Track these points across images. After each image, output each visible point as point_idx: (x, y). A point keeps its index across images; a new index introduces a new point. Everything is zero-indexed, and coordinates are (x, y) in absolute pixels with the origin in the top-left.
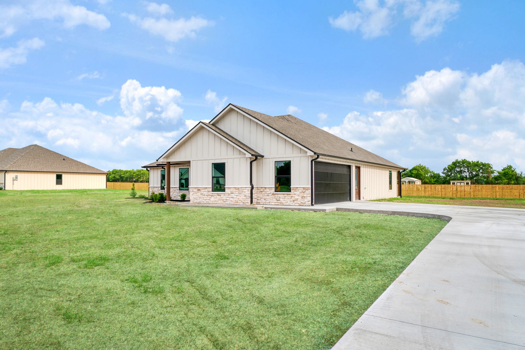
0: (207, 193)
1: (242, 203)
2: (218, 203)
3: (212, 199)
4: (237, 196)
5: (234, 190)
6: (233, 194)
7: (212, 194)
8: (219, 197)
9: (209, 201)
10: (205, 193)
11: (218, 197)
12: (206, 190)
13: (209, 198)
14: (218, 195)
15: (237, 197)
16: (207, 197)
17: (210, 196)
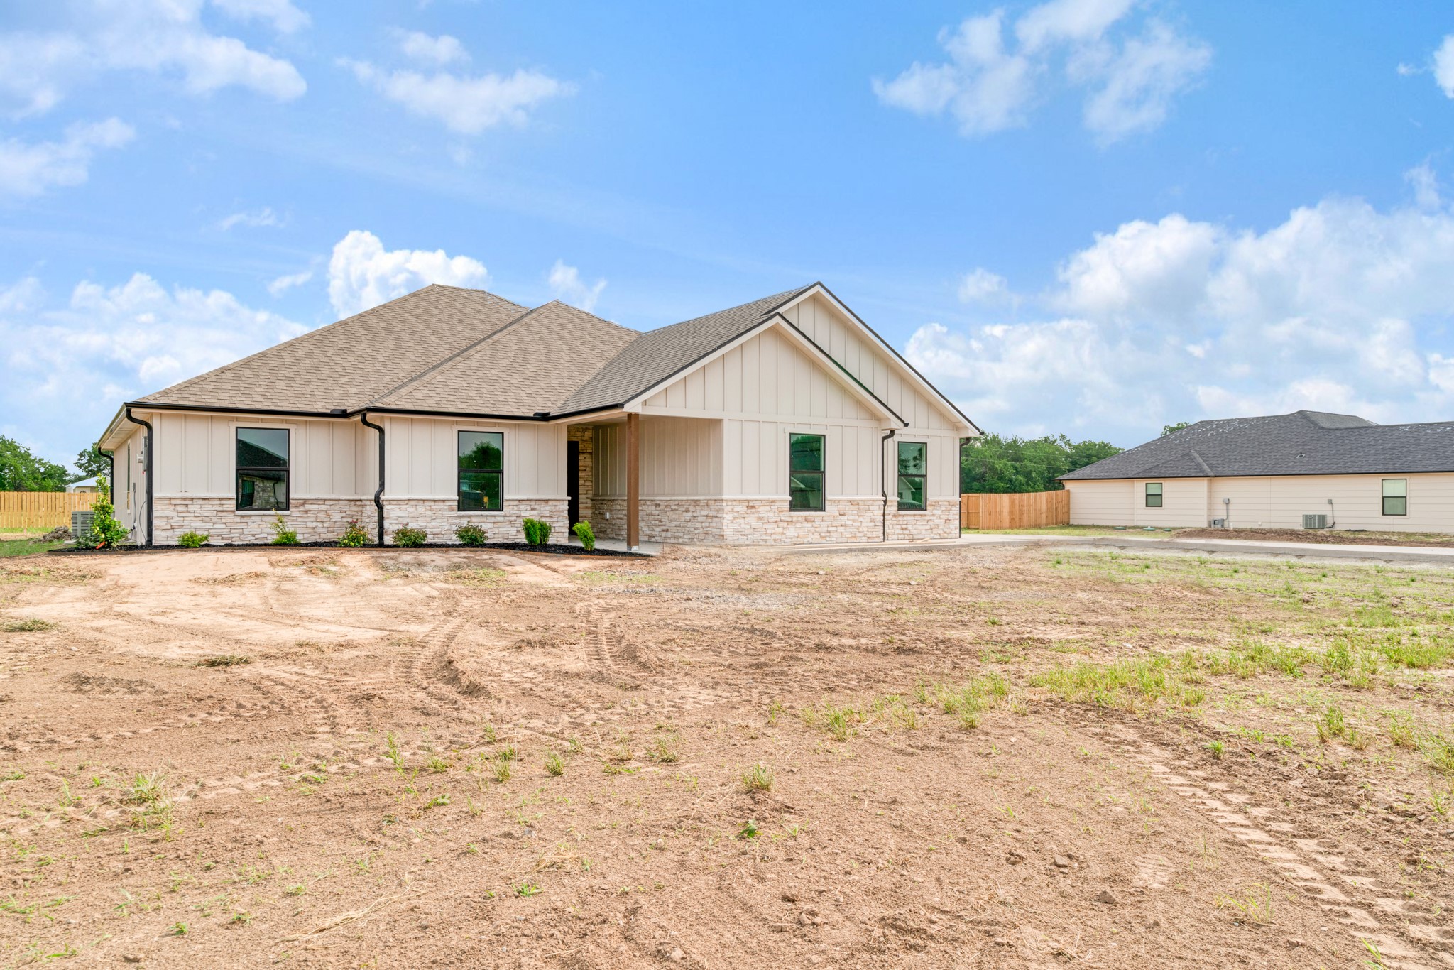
0: (776, 514)
1: (865, 539)
2: (806, 541)
3: (792, 532)
4: (854, 521)
5: (848, 507)
6: (845, 517)
7: (790, 519)
8: (809, 525)
9: (783, 538)
10: (771, 514)
11: (806, 524)
12: (774, 508)
13: (780, 530)
14: (806, 521)
15: (855, 524)
16: (775, 526)
17: (785, 525)
